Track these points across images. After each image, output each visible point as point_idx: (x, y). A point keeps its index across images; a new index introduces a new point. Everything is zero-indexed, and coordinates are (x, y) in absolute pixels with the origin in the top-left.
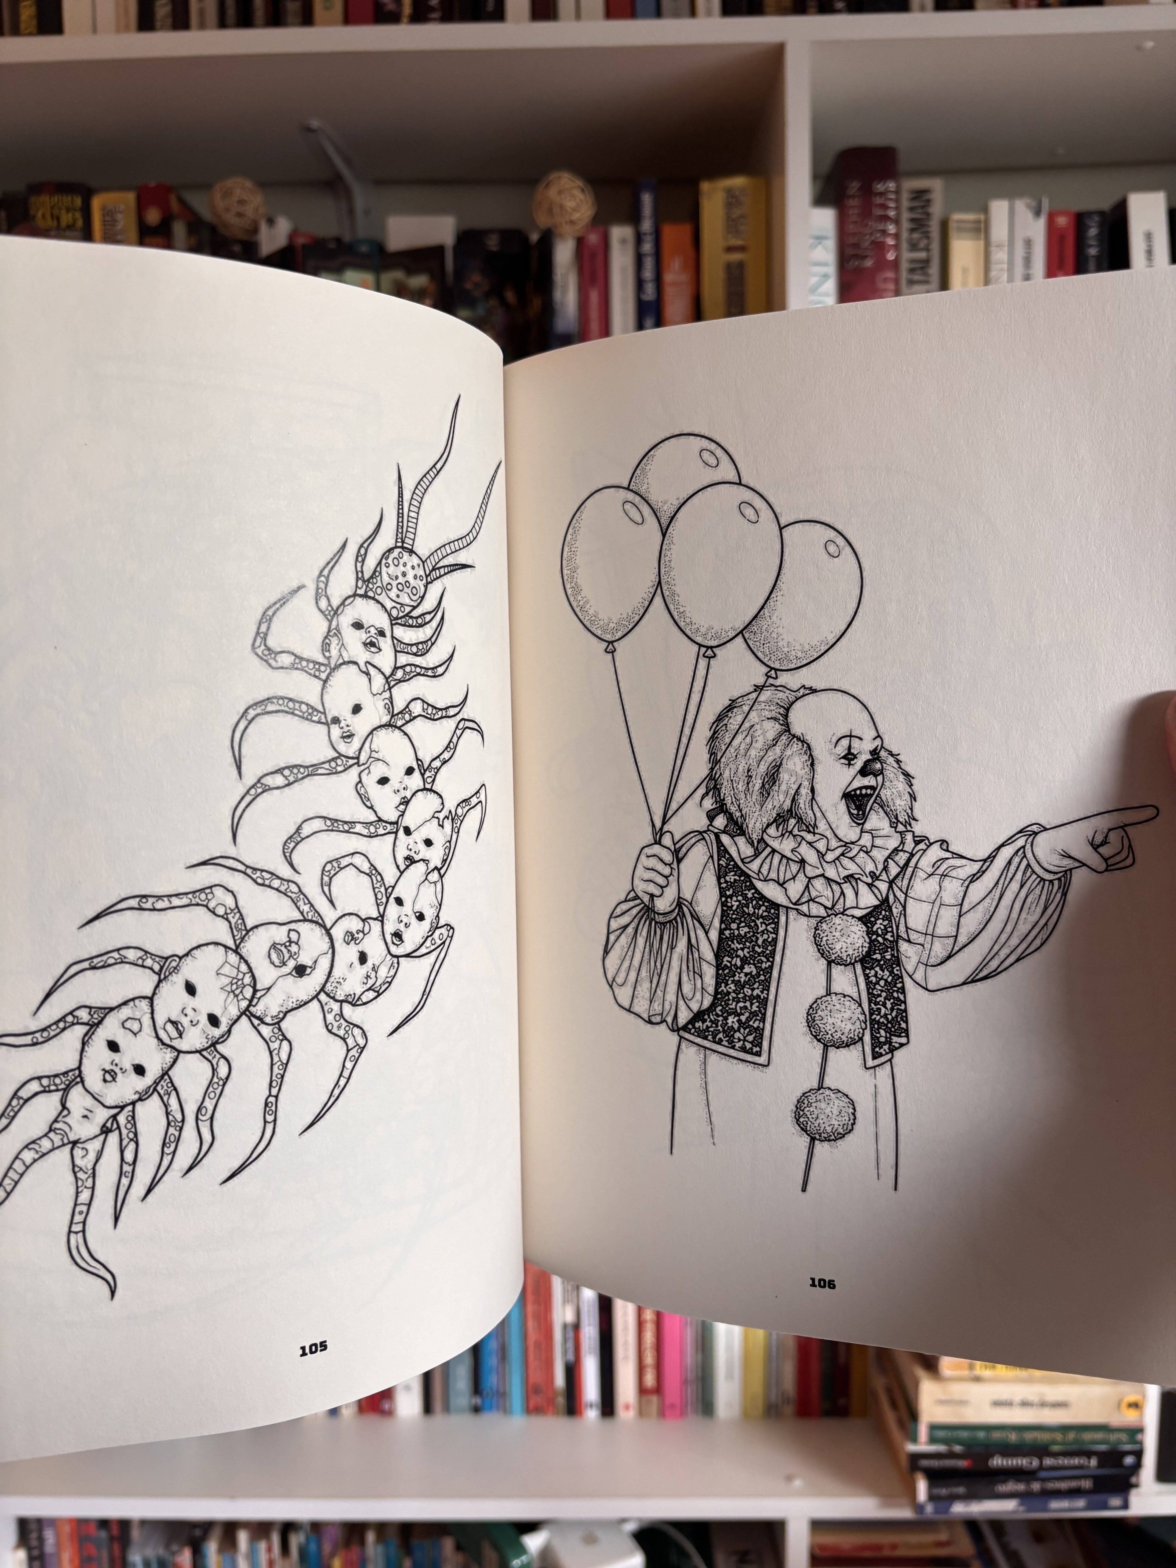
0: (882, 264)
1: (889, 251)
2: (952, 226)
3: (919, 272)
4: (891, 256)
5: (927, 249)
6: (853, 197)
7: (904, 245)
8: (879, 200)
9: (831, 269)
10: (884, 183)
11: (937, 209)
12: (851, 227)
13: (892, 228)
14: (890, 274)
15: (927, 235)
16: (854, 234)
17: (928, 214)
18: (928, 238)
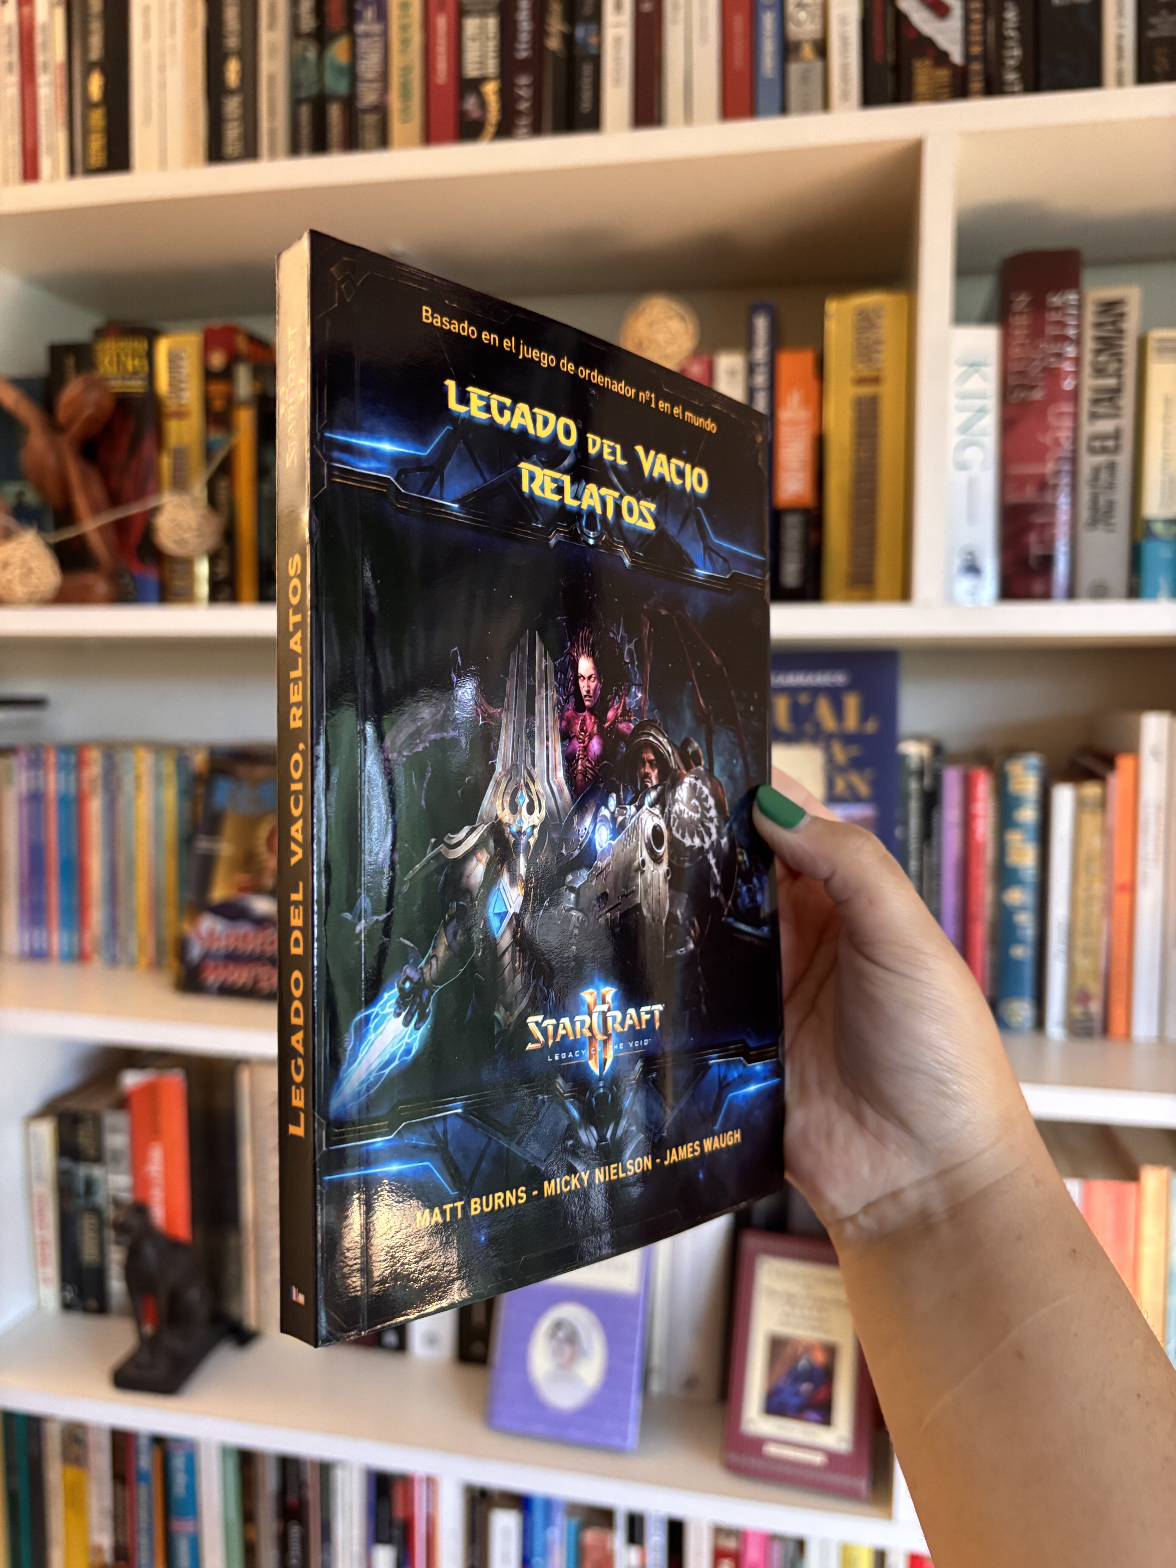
0: (1055, 395)
1: (1065, 379)
2: (1151, 345)
3: (1107, 404)
4: (1068, 384)
5: (1118, 374)
6: (1021, 313)
7: (1087, 370)
8: (1053, 316)
9: (992, 403)
10: (1062, 295)
11: (1132, 325)
12: (1017, 350)
13: (1070, 351)
14: (1066, 408)
15: (1118, 357)
16: (1021, 359)
17: (1121, 331)
18: (1120, 361)
